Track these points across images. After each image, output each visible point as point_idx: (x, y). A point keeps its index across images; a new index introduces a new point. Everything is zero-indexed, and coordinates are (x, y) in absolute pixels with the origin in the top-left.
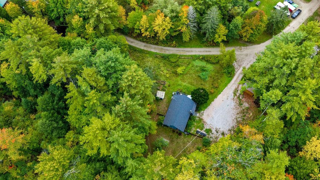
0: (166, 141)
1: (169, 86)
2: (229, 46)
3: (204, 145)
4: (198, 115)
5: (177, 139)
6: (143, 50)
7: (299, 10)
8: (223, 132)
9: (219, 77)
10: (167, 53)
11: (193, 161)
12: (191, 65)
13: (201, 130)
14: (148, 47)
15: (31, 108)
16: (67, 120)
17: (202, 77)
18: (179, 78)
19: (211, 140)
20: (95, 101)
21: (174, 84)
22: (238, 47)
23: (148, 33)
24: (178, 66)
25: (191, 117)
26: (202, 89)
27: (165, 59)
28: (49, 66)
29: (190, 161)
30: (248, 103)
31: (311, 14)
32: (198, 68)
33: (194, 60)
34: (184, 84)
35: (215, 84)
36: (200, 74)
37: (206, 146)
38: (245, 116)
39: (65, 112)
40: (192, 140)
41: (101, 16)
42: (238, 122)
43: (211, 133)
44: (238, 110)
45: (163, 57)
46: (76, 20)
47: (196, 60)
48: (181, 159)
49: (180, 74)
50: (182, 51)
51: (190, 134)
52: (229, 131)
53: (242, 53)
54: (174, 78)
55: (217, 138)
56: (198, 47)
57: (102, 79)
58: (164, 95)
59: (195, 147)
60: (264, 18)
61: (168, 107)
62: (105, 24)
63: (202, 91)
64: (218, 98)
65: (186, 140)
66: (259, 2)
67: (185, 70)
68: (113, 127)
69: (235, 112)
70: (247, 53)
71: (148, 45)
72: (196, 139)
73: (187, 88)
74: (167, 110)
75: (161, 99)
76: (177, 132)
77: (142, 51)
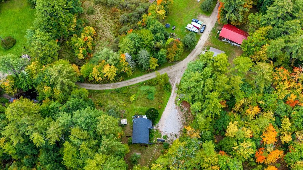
0: (138, 154)
1: (128, 112)
2: (162, 68)
3: (165, 149)
4: (155, 127)
5: (145, 150)
6: (100, 90)
7: (204, 25)
8: (176, 134)
9: (162, 94)
10: (119, 87)
11: (159, 165)
12: (139, 92)
13: (160, 138)
14: (103, 87)
15: (32, 164)
16: (64, 165)
17: (150, 98)
18: (133, 104)
19: (169, 142)
20: (86, 149)
21: (131, 110)
22: (169, 67)
23: (100, 78)
24: (130, 95)
25: (151, 131)
26: (152, 109)
27: (119, 92)
28: (44, 134)
29: (158, 165)
30: (187, 108)
31: (213, 26)
32: (145, 92)
33: (140, 87)
34: (138, 107)
35: (160, 101)
36: (148, 96)
37: (167, 149)
38: (187, 117)
39: (61, 158)
40: (156, 147)
41: (64, 81)
42: (184, 124)
43: (167, 137)
44: (181, 115)
45: (117, 92)
46: (46, 90)
47: (142, 87)
48: (152, 165)
49: (133, 101)
50: (129, 82)
51: (153, 144)
52: (179, 133)
53: (173, 71)
54: (130, 106)
55: (172, 140)
56: (140, 76)
57: (85, 132)
58: (126, 121)
59: (159, 152)
60: (180, 44)
61: (132, 129)
62: (68, 86)
63: (152, 110)
64: (165, 110)
65: (152, 149)
66: (174, 26)
67: (135, 97)
68: (103, 162)
69: (180, 117)
70: (176, 70)
71: (102, 85)
72: (159, 145)
73: (141, 110)
74: (132, 132)
75: (125, 125)
76: (144, 145)
77: (99, 92)
